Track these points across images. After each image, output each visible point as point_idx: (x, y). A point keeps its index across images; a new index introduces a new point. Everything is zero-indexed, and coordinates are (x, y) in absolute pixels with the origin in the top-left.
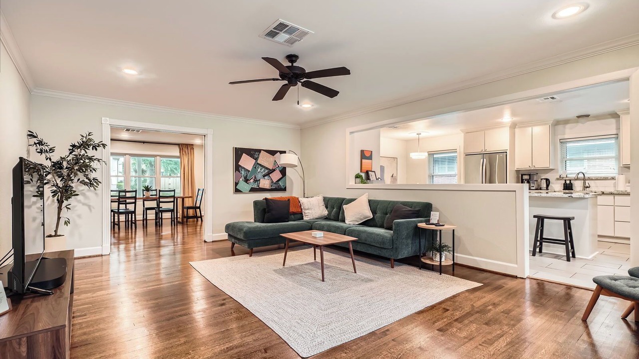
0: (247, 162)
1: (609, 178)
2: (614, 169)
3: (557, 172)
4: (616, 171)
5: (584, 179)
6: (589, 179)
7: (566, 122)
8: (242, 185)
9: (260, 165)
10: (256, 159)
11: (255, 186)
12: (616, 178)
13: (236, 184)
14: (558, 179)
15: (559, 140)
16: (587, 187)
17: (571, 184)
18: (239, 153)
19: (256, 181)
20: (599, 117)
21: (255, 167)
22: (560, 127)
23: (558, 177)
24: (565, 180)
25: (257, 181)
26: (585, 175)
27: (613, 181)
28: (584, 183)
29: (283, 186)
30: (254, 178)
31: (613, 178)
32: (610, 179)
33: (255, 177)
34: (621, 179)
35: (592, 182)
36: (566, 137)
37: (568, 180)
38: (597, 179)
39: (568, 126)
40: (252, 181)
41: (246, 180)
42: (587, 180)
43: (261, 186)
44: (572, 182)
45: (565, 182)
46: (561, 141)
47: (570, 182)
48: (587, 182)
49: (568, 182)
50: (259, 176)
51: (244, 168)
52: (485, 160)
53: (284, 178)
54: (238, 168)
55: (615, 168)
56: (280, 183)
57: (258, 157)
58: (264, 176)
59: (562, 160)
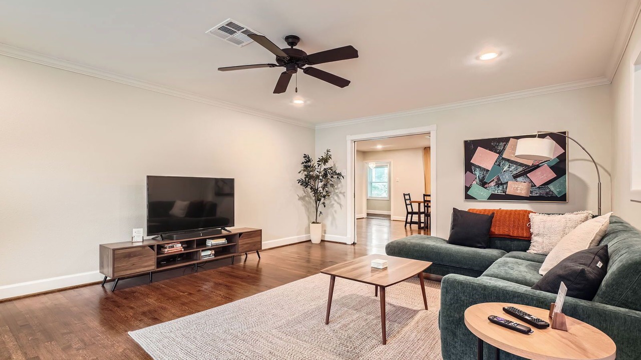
0: (485, 159)
8: (476, 190)
9: (508, 160)
10: (500, 153)
11: (499, 191)
13: (467, 189)
18: (470, 147)
19: (499, 184)
21: (498, 164)
25: (502, 184)
29: (559, 193)
30: (495, 180)
33: (499, 179)
40: (493, 184)
41: (483, 184)
43: (509, 191)
50: (505, 178)
51: (479, 167)
53: (561, 180)
54: (469, 167)
56: (551, 187)
57: (504, 149)
58: (515, 177)
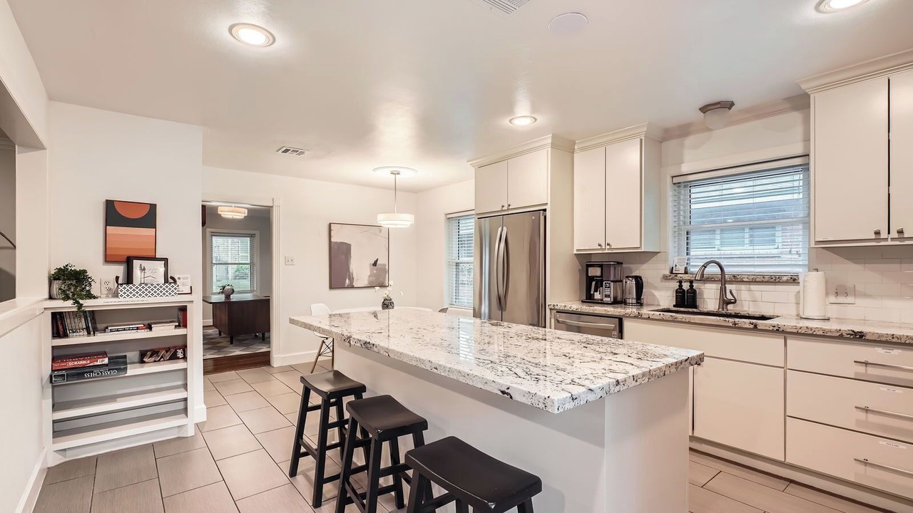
1: (785, 278)
2: (798, 253)
3: (666, 261)
4: (803, 260)
5: (723, 280)
6: (736, 279)
7: (683, 131)
12: (801, 280)
14: (665, 278)
15: (669, 180)
16: (729, 302)
17: (693, 292)
20: (759, 112)
22: (672, 144)
23: (667, 272)
24: (680, 282)
26: (726, 270)
27: (792, 289)
28: (723, 290)
31: (794, 280)
32: (787, 282)
34: (813, 283)
35: (743, 287)
36: (685, 169)
37: (686, 281)
38: (754, 282)
39: (689, 141)
42: (731, 282)
44: (695, 285)
45: (681, 286)
46: (676, 180)
47: (691, 286)
48: (729, 287)
49: (686, 286)
52: (505, 229)
55: (801, 251)
59: (680, 230)
